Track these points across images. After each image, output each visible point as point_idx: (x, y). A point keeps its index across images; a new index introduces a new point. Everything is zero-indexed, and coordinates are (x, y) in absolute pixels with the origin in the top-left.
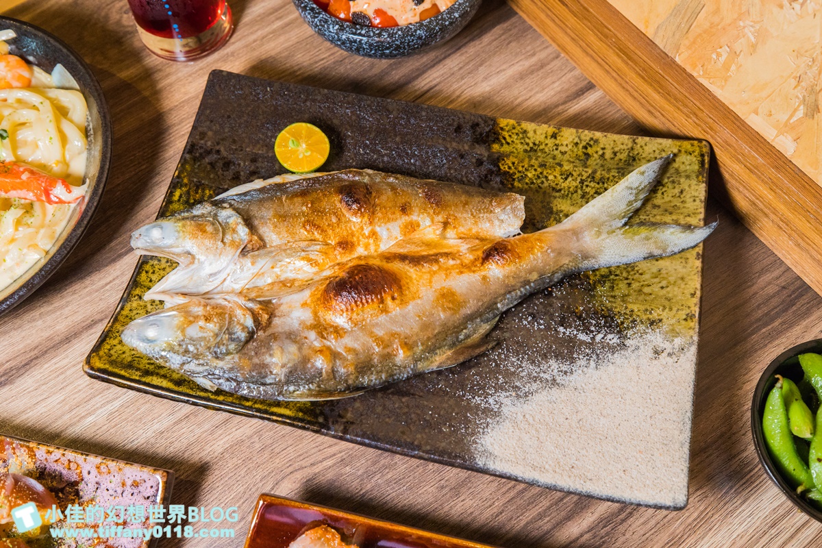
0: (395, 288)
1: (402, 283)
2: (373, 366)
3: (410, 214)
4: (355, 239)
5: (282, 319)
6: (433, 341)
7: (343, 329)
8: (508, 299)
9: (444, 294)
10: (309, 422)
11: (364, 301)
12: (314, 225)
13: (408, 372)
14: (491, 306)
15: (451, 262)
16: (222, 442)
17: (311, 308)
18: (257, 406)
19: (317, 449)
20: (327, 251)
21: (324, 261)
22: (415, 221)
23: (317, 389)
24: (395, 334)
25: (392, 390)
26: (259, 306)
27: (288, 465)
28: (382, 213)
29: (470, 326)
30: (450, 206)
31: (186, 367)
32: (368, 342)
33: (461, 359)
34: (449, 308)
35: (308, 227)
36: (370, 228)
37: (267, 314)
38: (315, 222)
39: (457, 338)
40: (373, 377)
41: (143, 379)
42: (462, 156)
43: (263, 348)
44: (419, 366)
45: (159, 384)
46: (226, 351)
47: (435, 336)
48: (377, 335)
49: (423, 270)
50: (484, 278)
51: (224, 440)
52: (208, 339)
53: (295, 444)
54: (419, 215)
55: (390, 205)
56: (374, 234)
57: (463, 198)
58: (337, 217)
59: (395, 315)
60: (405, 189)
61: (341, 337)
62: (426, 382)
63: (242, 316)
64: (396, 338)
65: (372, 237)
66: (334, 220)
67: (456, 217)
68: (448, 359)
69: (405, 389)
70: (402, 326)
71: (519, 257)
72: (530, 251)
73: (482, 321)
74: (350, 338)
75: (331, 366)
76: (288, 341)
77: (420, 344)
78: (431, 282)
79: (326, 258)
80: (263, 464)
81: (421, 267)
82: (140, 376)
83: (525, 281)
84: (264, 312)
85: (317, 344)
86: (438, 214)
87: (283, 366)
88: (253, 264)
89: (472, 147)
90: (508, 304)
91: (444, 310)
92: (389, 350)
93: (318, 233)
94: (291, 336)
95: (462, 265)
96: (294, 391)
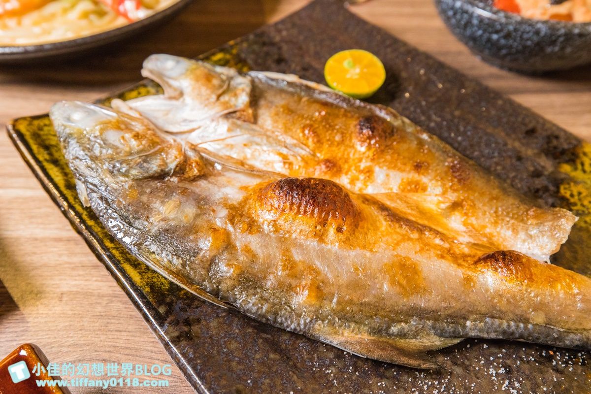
0: (349, 220)
1: (361, 224)
2: (261, 287)
3: (423, 174)
4: (346, 166)
5: (210, 186)
6: (355, 309)
7: (259, 227)
8: (486, 323)
9: (405, 265)
10: (148, 304)
11: (302, 209)
12: (314, 132)
13: (299, 325)
14: (458, 318)
15: (438, 241)
16: (74, 283)
17: (247, 193)
18: (114, 252)
19: (149, 354)
20: (309, 162)
21: (299, 169)
22: (424, 183)
23: (180, 267)
24: (313, 270)
25: (269, 336)
26: (197, 159)
27: (108, 349)
28: (392, 157)
29: (413, 323)
30: (475, 191)
31: (77, 162)
32: (275, 257)
33: (376, 355)
34: (400, 285)
35: (307, 132)
36: (369, 164)
37: (199, 171)
38: (317, 130)
39: (389, 327)
40: (253, 300)
41: (46, 165)
42: (519, 159)
43: (163, 192)
44: (316, 326)
45: (53, 176)
46: (126, 171)
47: (361, 304)
48: (292, 257)
49: (398, 230)
50: (468, 279)
51: (77, 282)
52: (119, 150)
53: (134, 334)
54: (431, 180)
55: (406, 154)
56: (369, 172)
57: (496, 192)
58: (343, 137)
59: (329, 251)
60: (434, 150)
61: (250, 233)
62: (315, 355)
63: (173, 157)
64: (311, 275)
65: (365, 173)
66: (338, 138)
67: (475, 205)
68: (360, 343)
69: (284, 346)
70: (328, 267)
71: (531, 279)
72: (550, 282)
73: (434, 328)
74: (259, 240)
75: (214, 253)
76: (193, 202)
77: (335, 300)
78: (398, 244)
79: (304, 167)
80: (86, 330)
81: (397, 225)
82: (46, 160)
83: (522, 316)
84: (198, 167)
85: (219, 223)
86: (455, 191)
87: (163, 220)
88: (229, 130)
89: (538, 155)
90: (481, 330)
91: (393, 282)
92: (294, 282)
93: (313, 141)
94: (202, 203)
95: (449, 251)
96: (154, 253)
